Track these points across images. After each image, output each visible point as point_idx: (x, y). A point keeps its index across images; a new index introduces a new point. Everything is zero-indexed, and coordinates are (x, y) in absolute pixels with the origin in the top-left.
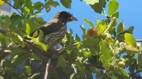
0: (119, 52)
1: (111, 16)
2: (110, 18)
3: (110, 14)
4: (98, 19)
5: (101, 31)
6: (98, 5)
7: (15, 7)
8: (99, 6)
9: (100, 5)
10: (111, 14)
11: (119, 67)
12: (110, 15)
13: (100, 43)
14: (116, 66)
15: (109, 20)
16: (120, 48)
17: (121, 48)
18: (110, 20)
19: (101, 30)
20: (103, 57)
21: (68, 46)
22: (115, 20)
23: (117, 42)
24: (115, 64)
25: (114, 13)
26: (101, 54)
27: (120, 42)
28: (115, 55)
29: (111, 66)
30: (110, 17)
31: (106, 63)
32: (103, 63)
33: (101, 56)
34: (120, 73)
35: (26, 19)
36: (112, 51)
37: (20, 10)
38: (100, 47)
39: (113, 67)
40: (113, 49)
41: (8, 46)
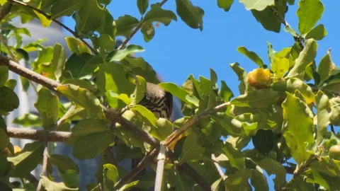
0: (329, 122)
1: (304, 36)
2: (304, 41)
3: (302, 30)
4: (272, 46)
5: (281, 73)
6: (272, 11)
7: (80, 34)
8: (275, 13)
9: (276, 11)
10: (304, 30)
11: (331, 157)
12: (303, 33)
13: (284, 102)
14: (323, 157)
15: (301, 44)
16: (331, 114)
17: (335, 110)
18: (303, 44)
19: (282, 71)
20: (292, 137)
21: (206, 110)
22: (312, 45)
23: (325, 97)
24: (321, 151)
25: (312, 28)
26: (286, 129)
27: (330, 96)
28: (321, 129)
29: (313, 155)
30: (303, 38)
31: (299, 151)
32: (293, 148)
33: (288, 132)
34: (333, 172)
35: (105, 63)
36: (312, 119)
37: (89, 41)
38: (284, 110)
39: (316, 159)
40: (314, 115)
41: (59, 123)
